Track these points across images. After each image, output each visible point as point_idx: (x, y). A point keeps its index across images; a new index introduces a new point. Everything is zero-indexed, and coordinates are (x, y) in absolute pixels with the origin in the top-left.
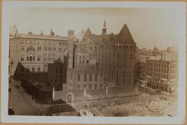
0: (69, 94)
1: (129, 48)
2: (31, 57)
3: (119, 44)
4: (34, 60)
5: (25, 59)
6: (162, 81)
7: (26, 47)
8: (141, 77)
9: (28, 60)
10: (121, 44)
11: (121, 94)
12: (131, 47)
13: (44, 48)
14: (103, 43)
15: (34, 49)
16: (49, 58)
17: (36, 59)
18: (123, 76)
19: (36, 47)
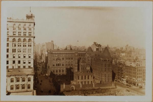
0: (72, 86)
1: (107, 61)
2: (58, 64)
3: (102, 59)
4: (60, 65)
5: (55, 65)
6: (133, 79)
7: (56, 58)
8: (122, 76)
9: (57, 65)
10: (103, 59)
11: (103, 87)
12: (108, 60)
13: (66, 58)
14: (95, 57)
15: (60, 59)
16: (69, 64)
17: (61, 65)
18: (104, 77)
19: (61, 58)
